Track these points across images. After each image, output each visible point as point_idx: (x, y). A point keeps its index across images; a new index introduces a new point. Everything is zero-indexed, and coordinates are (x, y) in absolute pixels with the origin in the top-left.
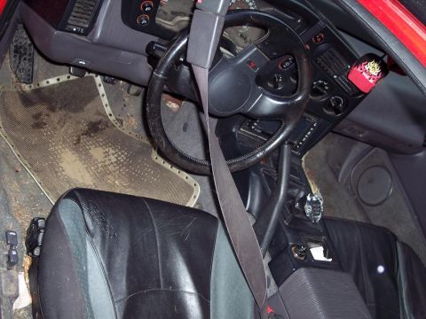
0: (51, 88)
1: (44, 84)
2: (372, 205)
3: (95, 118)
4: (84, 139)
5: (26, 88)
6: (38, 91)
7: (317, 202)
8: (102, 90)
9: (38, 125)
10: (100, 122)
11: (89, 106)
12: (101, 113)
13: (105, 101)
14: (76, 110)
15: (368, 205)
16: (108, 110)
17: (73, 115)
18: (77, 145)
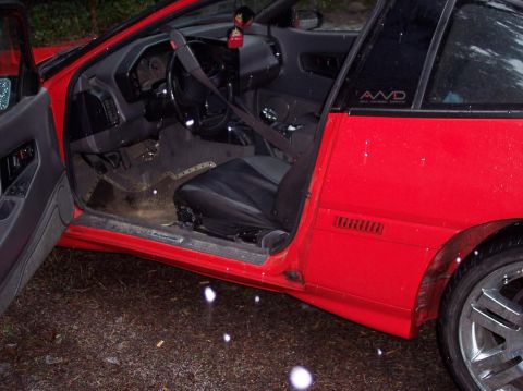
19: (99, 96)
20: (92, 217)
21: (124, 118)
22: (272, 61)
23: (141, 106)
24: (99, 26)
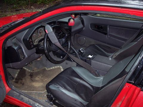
0: (18, 76)
1: (16, 77)
2: (84, 44)
3: (29, 74)
4: (32, 79)
5: (14, 80)
6: (16, 79)
7: (82, 49)
8: (25, 68)
9: (23, 84)
10: (31, 74)
11: (26, 73)
12: (29, 72)
13: (27, 70)
14: (25, 76)
15: (83, 44)
16: (30, 71)
17: (26, 77)
18: (33, 81)
19: (16, 48)
20: (14, 92)
21: (27, 56)
22: (81, 26)
23: (34, 50)
24: (31, 4)
